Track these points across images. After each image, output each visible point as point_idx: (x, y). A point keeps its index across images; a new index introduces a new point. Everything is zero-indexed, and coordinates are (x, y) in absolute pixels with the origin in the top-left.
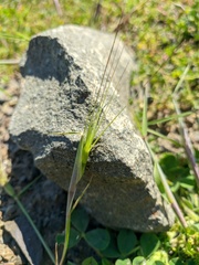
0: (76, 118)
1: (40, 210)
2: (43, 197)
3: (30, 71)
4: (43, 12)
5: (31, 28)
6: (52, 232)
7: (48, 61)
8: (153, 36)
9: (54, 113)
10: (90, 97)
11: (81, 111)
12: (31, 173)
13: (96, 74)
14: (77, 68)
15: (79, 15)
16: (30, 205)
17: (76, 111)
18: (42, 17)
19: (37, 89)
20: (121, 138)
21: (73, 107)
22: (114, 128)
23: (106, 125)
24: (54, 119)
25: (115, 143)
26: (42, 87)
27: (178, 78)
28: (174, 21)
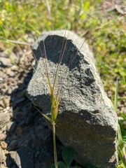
0: (83, 94)
1: (33, 145)
4: (35, 14)
6: (40, 162)
8: (104, 45)
9: (66, 87)
10: (94, 83)
11: (87, 90)
14: (86, 62)
17: (84, 90)
19: (50, 68)
20: (110, 112)
21: (82, 87)
22: (106, 105)
23: (102, 102)
24: (66, 92)
25: (108, 114)
26: (54, 67)
27: (118, 73)
28: (116, 39)
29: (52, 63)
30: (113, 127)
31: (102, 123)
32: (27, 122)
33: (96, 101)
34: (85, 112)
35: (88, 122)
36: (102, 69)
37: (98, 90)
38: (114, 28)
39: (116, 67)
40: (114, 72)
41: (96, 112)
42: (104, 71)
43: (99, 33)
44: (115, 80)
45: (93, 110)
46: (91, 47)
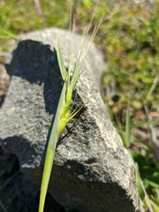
0: (70, 132)
1: (19, 206)
2: (23, 193)
3: (16, 71)
4: (22, 9)
5: (12, 22)
7: (37, 65)
9: (44, 123)
10: (85, 113)
11: (75, 126)
12: (11, 166)
13: (89, 87)
15: (54, 16)
16: (10, 200)
18: (21, 14)
19: (24, 92)
22: (109, 146)
23: (101, 144)
24: (44, 130)
25: (111, 163)
26: (30, 90)
27: (140, 80)
28: (134, 31)
29: (27, 83)
30: (121, 184)
31: (102, 179)
32: (9, 171)
33: (91, 143)
34: (73, 163)
35: (81, 177)
36: (117, 77)
37: (93, 123)
38: (130, 15)
39: (137, 71)
40: (134, 79)
41: (92, 160)
42: (120, 80)
43: (110, 26)
44: (137, 90)
45: (86, 158)
46: (99, 47)
